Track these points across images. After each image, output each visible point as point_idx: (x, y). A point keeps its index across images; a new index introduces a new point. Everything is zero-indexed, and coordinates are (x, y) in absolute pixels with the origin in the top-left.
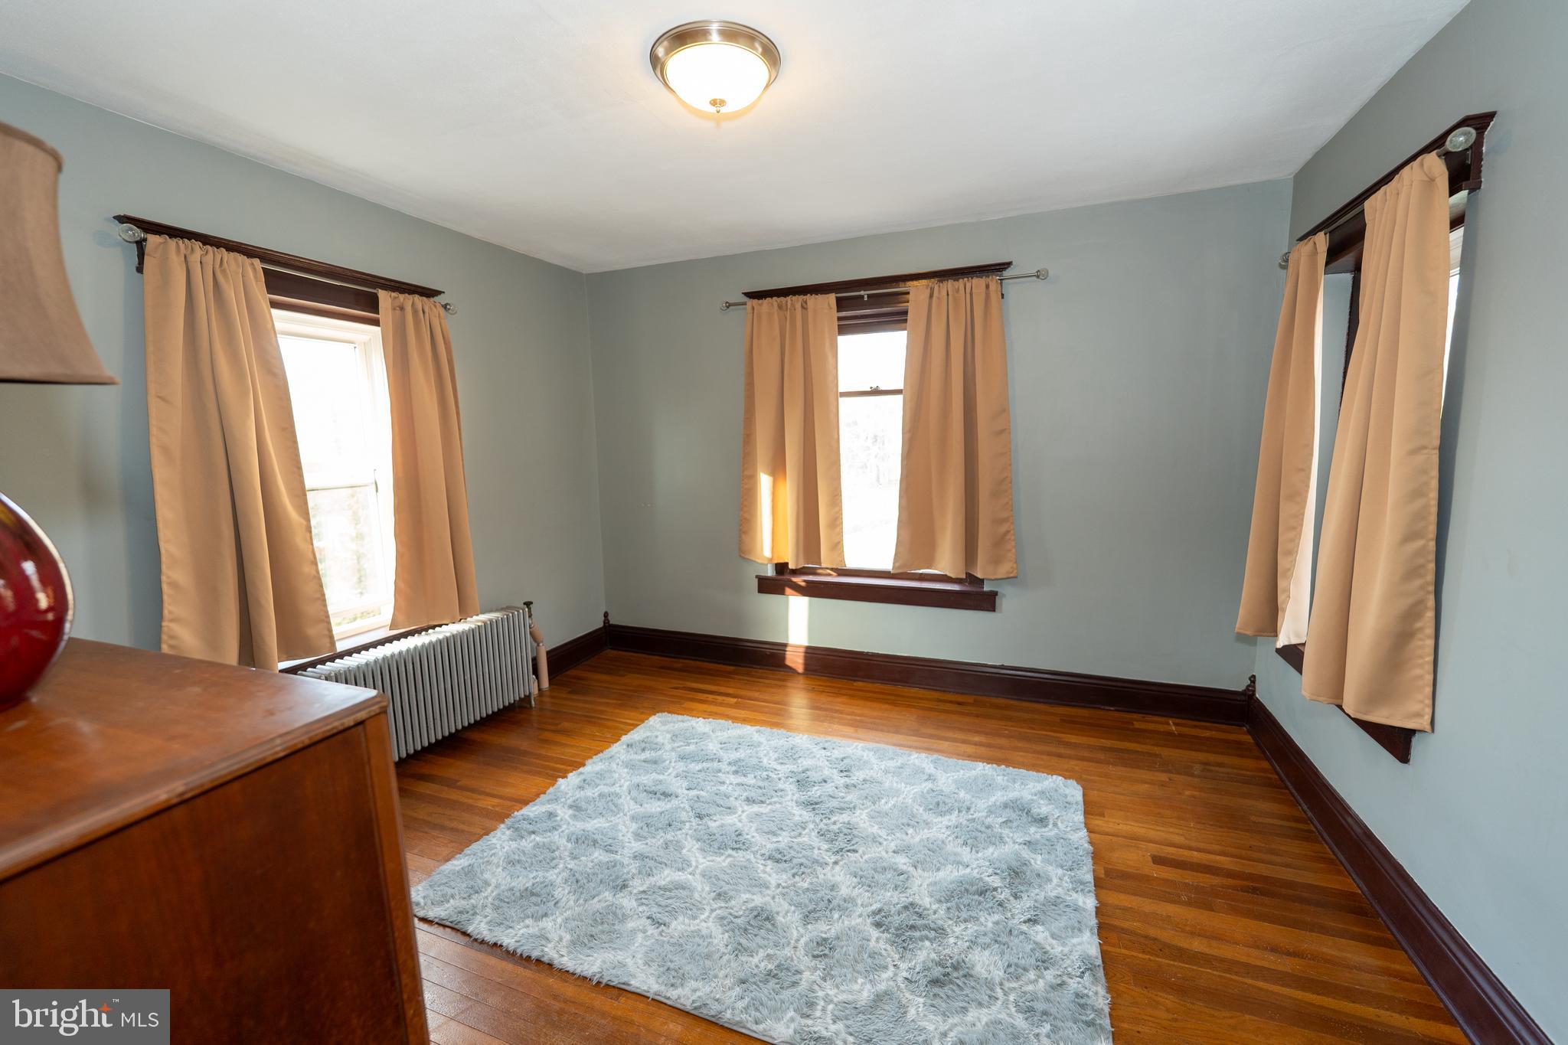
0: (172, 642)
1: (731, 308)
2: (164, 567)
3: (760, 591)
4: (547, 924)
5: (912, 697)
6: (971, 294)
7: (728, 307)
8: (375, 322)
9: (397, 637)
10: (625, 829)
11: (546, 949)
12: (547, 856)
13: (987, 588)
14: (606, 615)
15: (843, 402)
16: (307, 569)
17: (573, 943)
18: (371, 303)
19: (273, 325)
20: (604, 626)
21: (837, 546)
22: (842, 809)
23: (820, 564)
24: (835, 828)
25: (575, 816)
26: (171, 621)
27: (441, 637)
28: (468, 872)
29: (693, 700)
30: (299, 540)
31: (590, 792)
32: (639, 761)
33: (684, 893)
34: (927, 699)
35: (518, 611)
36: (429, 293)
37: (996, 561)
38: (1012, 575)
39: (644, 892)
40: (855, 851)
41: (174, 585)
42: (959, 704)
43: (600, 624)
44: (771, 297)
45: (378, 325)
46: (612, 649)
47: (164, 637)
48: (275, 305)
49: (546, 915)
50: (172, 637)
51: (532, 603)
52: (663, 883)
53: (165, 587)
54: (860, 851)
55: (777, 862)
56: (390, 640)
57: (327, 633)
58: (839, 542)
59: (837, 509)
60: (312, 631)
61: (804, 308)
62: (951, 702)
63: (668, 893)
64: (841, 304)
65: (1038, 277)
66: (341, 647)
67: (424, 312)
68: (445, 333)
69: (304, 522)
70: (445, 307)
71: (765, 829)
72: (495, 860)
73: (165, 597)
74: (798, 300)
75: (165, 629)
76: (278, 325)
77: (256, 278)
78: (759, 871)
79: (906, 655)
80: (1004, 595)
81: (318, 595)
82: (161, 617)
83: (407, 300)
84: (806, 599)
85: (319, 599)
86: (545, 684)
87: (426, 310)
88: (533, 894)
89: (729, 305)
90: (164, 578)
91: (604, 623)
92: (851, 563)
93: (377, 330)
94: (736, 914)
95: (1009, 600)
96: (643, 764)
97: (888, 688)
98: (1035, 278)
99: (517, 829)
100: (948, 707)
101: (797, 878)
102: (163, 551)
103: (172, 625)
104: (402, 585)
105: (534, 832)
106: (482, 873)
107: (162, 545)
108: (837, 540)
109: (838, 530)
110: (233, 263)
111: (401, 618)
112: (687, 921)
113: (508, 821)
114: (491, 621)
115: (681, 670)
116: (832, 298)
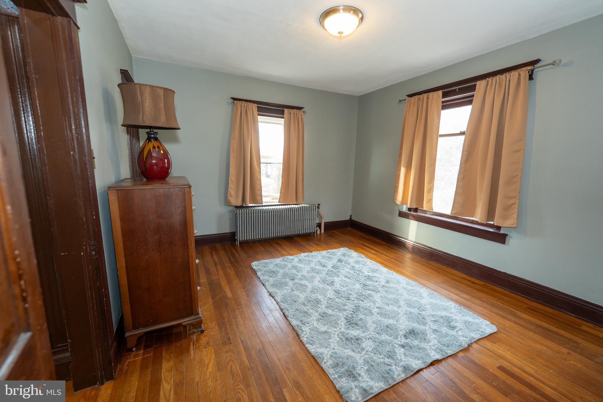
0: (230, 193)
1: (401, 102)
2: (230, 176)
3: (399, 216)
4: (271, 279)
5: (449, 273)
6: (510, 81)
7: (400, 102)
8: (283, 118)
9: (279, 205)
10: (307, 268)
11: (266, 283)
12: (283, 267)
13: (502, 232)
14: (351, 216)
15: (440, 139)
16: (258, 182)
17: (272, 285)
18: (283, 113)
19: (258, 120)
20: (350, 219)
21: (430, 201)
22: (374, 291)
23: (423, 208)
24: (364, 293)
25: (298, 262)
26: (230, 188)
27: (289, 207)
28: (267, 263)
29: (360, 248)
30: (257, 175)
31: (306, 258)
32: (327, 256)
33: (305, 287)
34: (458, 276)
35: (314, 206)
36: (300, 108)
37: (505, 217)
38: (512, 226)
39: (296, 283)
40: (363, 301)
41: (231, 180)
42: (473, 283)
43: (349, 219)
44: (416, 95)
45: (284, 118)
46: (351, 228)
47: (228, 192)
48: (259, 115)
49: (272, 277)
50: (230, 192)
51: (320, 204)
52: (302, 283)
53: (230, 181)
54: (365, 302)
55: (336, 293)
56: (277, 205)
57: (261, 199)
58: (431, 200)
59: (431, 185)
60: (258, 198)
61: (428, 98)
62: (470, 281)
63: (301, 286)
64: (445, 95)
65: (554, 65)
66: (264, 204)
67: (296, 114)
68: (302, 119)
69: (259, 170)
70: (303, 112)
71: (342, 284)
72: (273, 263)
73: (229, 183)
74: (425, 95)
75: (229, 190)
76: (259, 120)
77: (255, 108)
78: (328, 292)
79: (456, 255)
80: (512, 237)
81: (260, 189)
82: (228, 187)
83: (292, 111)
84: (416, 222)
85: (260, 190)
86: (323, 231)
87: (297, 114)
88: (274, 272)
89: (400, 101)
90: (230, 179)
91: (350, 218)
92: (436, 210)
93: (283, 119)
94: (311, 297)
95: (514, 240)
96: (327, 258)
97: (444, 267)
98: (551, 66)
99: (284, 259)
100: (467, 283)
101: (337, 298)
102: (230, 172)
103: (230, 189)
104: (283, 191)
105: (286, 261)
106: (269, 264)
107: (230, 171)
108: (430, 198)
109: (431, 194)
110: (250, 105)
111: (281, 200)
112: (299, 293)
113: (283, 257)
114: (304, 207)
115: (367, 239)
116: (440, 93)
